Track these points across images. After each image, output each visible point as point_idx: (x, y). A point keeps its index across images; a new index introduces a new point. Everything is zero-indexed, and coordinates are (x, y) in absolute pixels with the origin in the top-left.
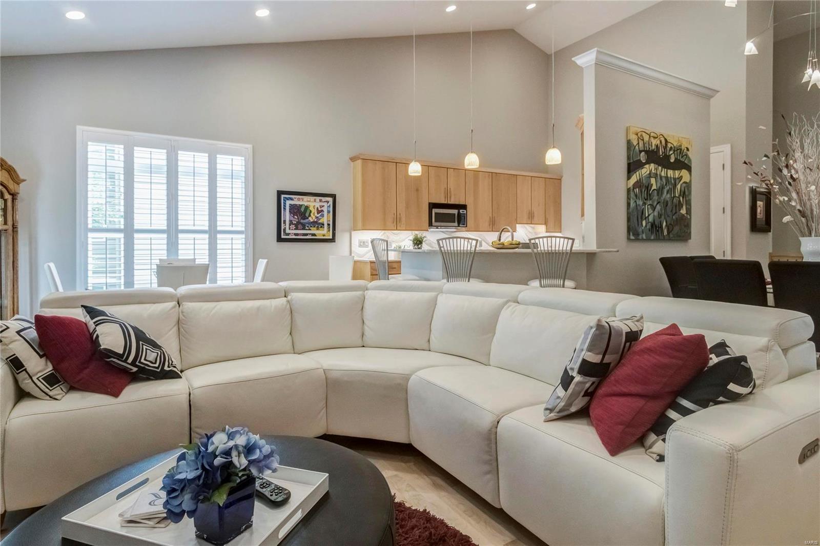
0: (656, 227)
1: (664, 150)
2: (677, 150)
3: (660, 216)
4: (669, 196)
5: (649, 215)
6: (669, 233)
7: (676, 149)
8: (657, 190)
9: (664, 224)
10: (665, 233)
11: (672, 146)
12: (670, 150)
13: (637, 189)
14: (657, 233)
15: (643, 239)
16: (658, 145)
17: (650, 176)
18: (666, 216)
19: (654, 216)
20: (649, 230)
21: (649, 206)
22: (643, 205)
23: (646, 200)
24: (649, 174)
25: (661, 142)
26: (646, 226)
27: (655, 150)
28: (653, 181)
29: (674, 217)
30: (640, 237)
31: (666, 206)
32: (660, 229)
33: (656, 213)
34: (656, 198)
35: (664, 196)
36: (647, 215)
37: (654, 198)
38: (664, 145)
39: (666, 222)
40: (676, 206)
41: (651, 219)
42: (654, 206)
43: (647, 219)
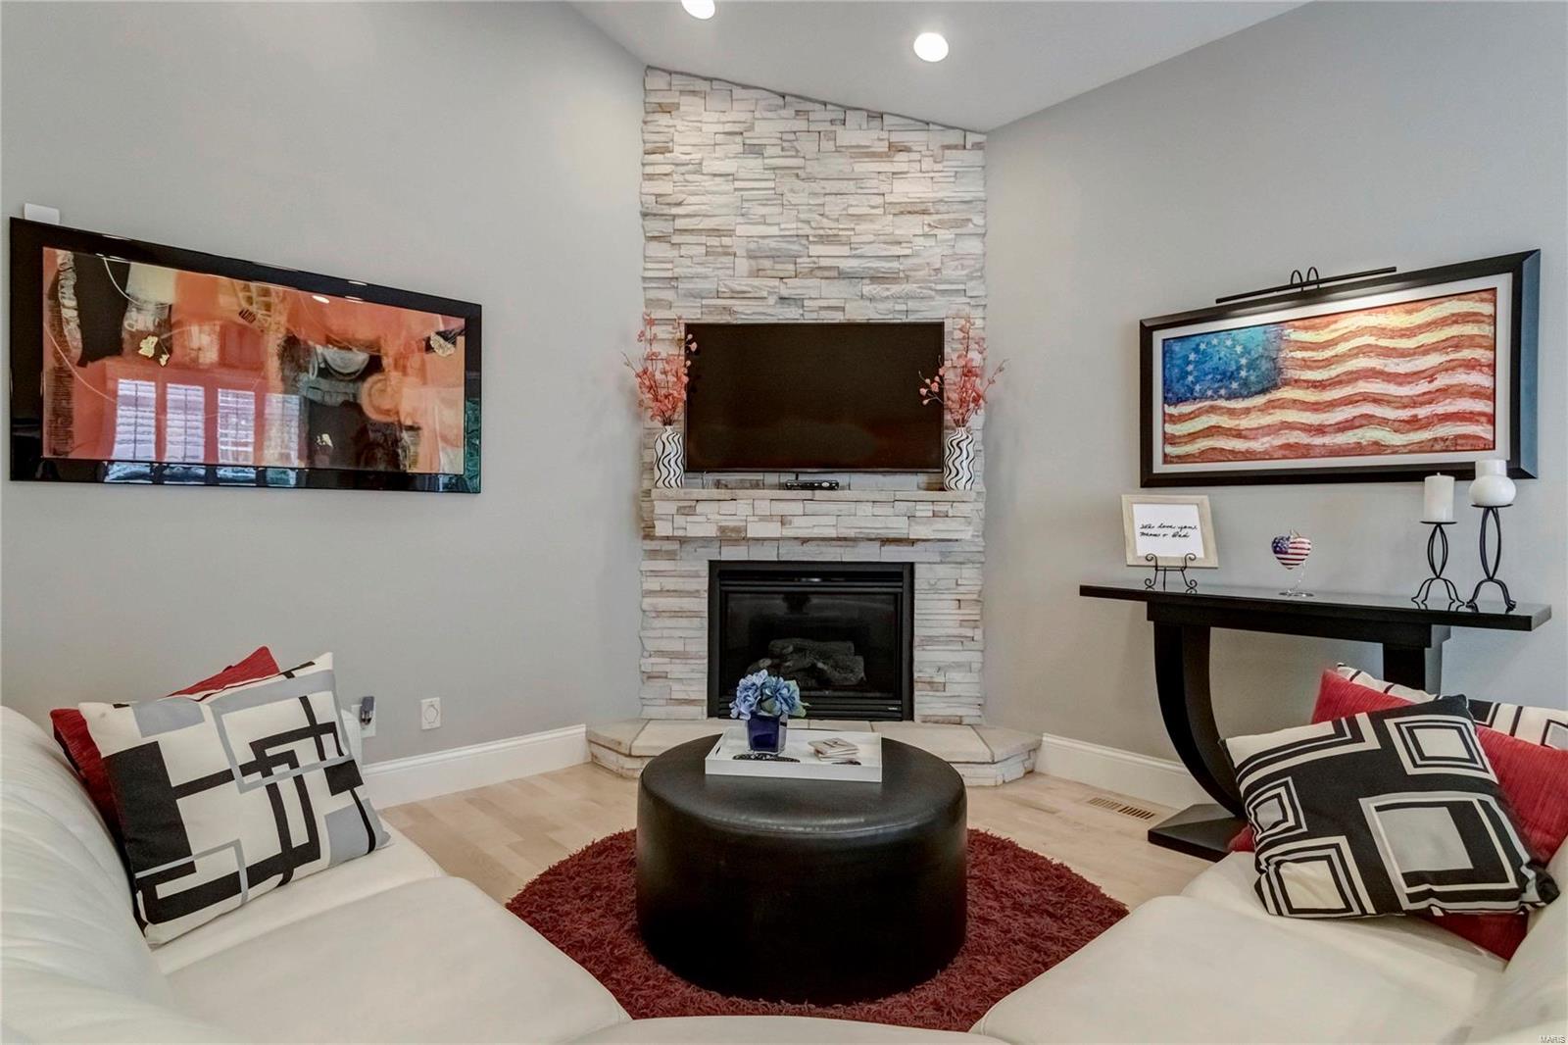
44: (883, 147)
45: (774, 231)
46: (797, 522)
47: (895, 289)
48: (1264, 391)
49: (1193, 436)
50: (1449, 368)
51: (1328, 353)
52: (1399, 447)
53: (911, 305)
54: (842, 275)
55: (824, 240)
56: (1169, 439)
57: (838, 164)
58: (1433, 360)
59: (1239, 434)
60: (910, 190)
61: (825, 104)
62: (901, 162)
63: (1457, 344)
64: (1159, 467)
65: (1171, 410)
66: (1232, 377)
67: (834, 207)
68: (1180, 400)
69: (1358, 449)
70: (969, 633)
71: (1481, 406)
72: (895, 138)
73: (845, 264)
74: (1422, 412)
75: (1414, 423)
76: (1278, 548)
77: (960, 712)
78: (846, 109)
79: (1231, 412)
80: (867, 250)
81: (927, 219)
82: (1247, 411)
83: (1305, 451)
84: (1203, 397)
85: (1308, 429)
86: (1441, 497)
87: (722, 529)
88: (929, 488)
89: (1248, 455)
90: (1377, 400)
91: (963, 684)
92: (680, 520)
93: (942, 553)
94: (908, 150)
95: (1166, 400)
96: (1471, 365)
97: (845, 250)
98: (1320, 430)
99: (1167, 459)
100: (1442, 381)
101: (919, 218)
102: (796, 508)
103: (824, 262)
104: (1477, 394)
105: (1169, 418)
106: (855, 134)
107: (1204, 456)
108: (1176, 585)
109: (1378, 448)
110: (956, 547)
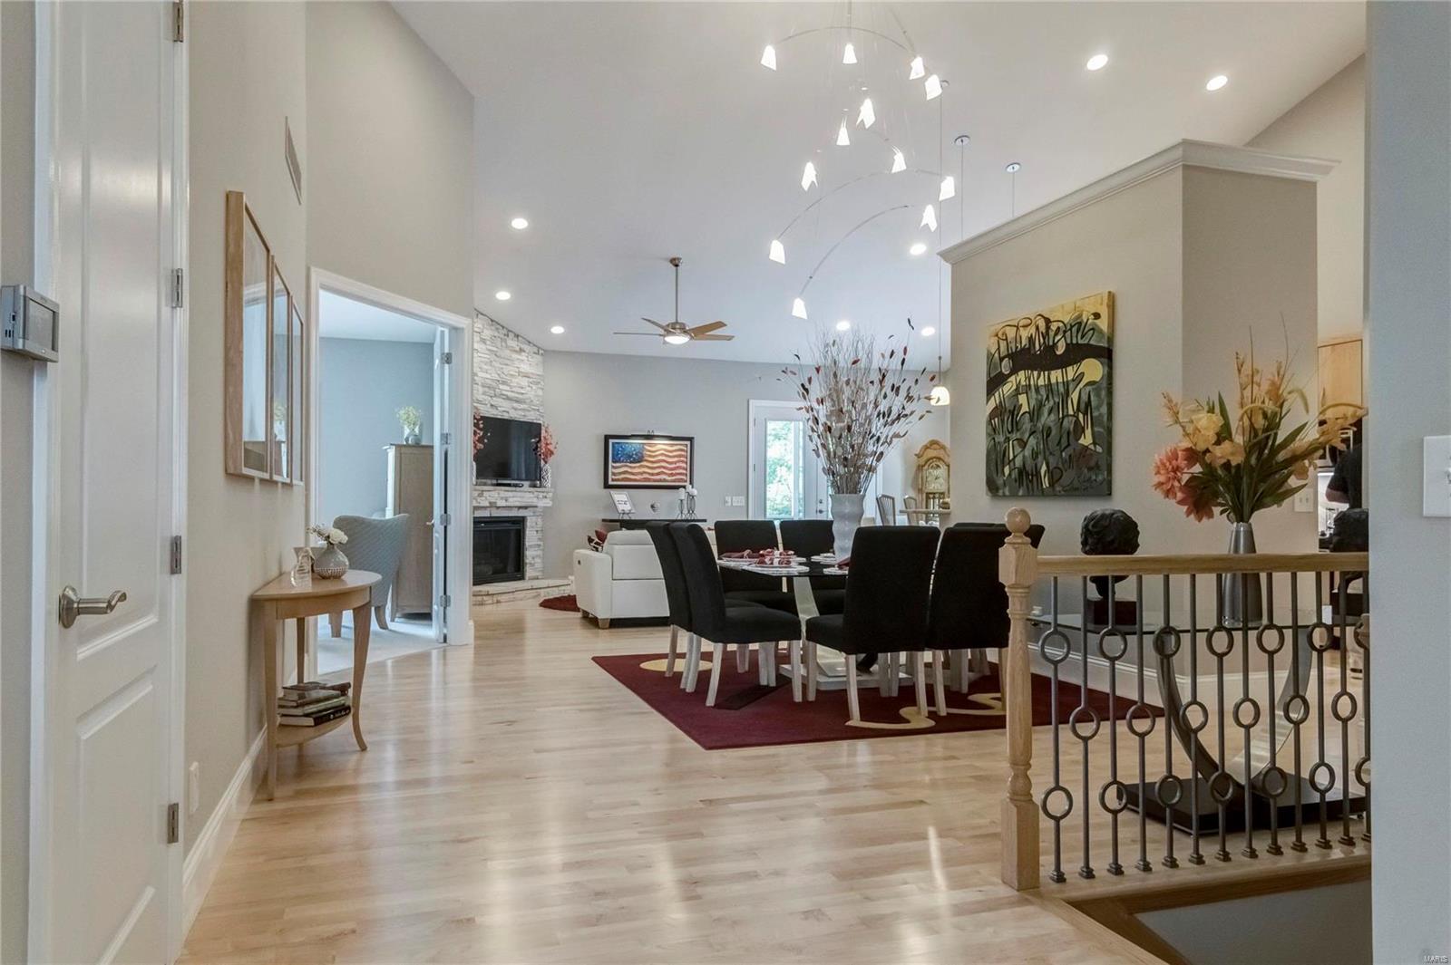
0: (1028, 474)
1: (1044, 339)
2: (1072, 327)
3: (1035, 455)
4: (1053, 417)
5: (1015, 457)
6: (1052, 484)
7: (1068, 327)
8: (1029, 413)
9: (1044, 468)
10: (1046, 483)
11: (1061, 325)
12: (1056, 334)
13: (996, 419)
14: (1030, 485)
15: (1004, 495)
16: (1032, 336)
17: (1017, 392)
18: (1047, 453)
19: (1024, 456)
20: (1016, 481)
21: (1015, 442)
22: (1005, 442)
23: (1009, 433)
24: (1016, 390)
25: (1037, 328)
26: (1010, 474)
27: (1027, 346)
28: (1022, 399)
29: (1064, 454)
30: (1001, 493)
31: (1047, 437)
32: (1035, 479)
33: (1027, 452)
34: (1027, 425)
35: (1043, 419)
36: (1011, 457)
37: (1024, 427)
38: (1044, 331)
39: (1048, 466)
40: (1069, 433)
41: (1018, 462)
42: (1025, 440)
43: (1012, 464)
44: (518, 349)
45: (489, 376)
46: (511, 500)
47: (522, 406)
48: (639, 462)
49: (620, 473)
50: (679, 461)
51: (653, 454)
52: (669, 480)
53: (527, 413)
54: (508, 398)
55: (504, 383)
56: (614, 474)
57: (507, 352)
58: (676, 459)
59: (633, 474)
60: (525, 368)
61: (503, 327)
62: (523, 356)
63: (680, 456)
64: (610, 483)
65: (614, 465)
66: (631, 457)
67: (506, 369)
68: (619, 461)
69: (660, 480)
70: (539, 543)
71: (684, 472)
72: (522, 346)
73: (509, 394)
74: (674, 472)
75: (672, 475)
76: (652, 507)
77: (538, 574)
78: (509, 331)
79: (631, 467)
80: (514, 389)
81: (531, 380)
82: (634, 467)
83: (649, 480)
84: (623, 462)
85: (649, 474)
86: (682, 494)
87: (490, 503)
88: (530, 486)
89: (635, 480)
90: (664, 467)
91: (538, 563)
92: (479, 499)
93: (534, 512)
94: (524, 351)
95: (613, 462)
96: (682, 462)
97: (508, 388)
98: (653, 474)
99: (613, 480)
100: (678, 465)
101: (527, 379)
102: (510, 494)
103: (504, 392)
104: (684, 469)
105: (613, 467)
106: (512, 343)
107: (623, 480)
108: (626, 517)
109: (665, 480)
110: (537, 509)
